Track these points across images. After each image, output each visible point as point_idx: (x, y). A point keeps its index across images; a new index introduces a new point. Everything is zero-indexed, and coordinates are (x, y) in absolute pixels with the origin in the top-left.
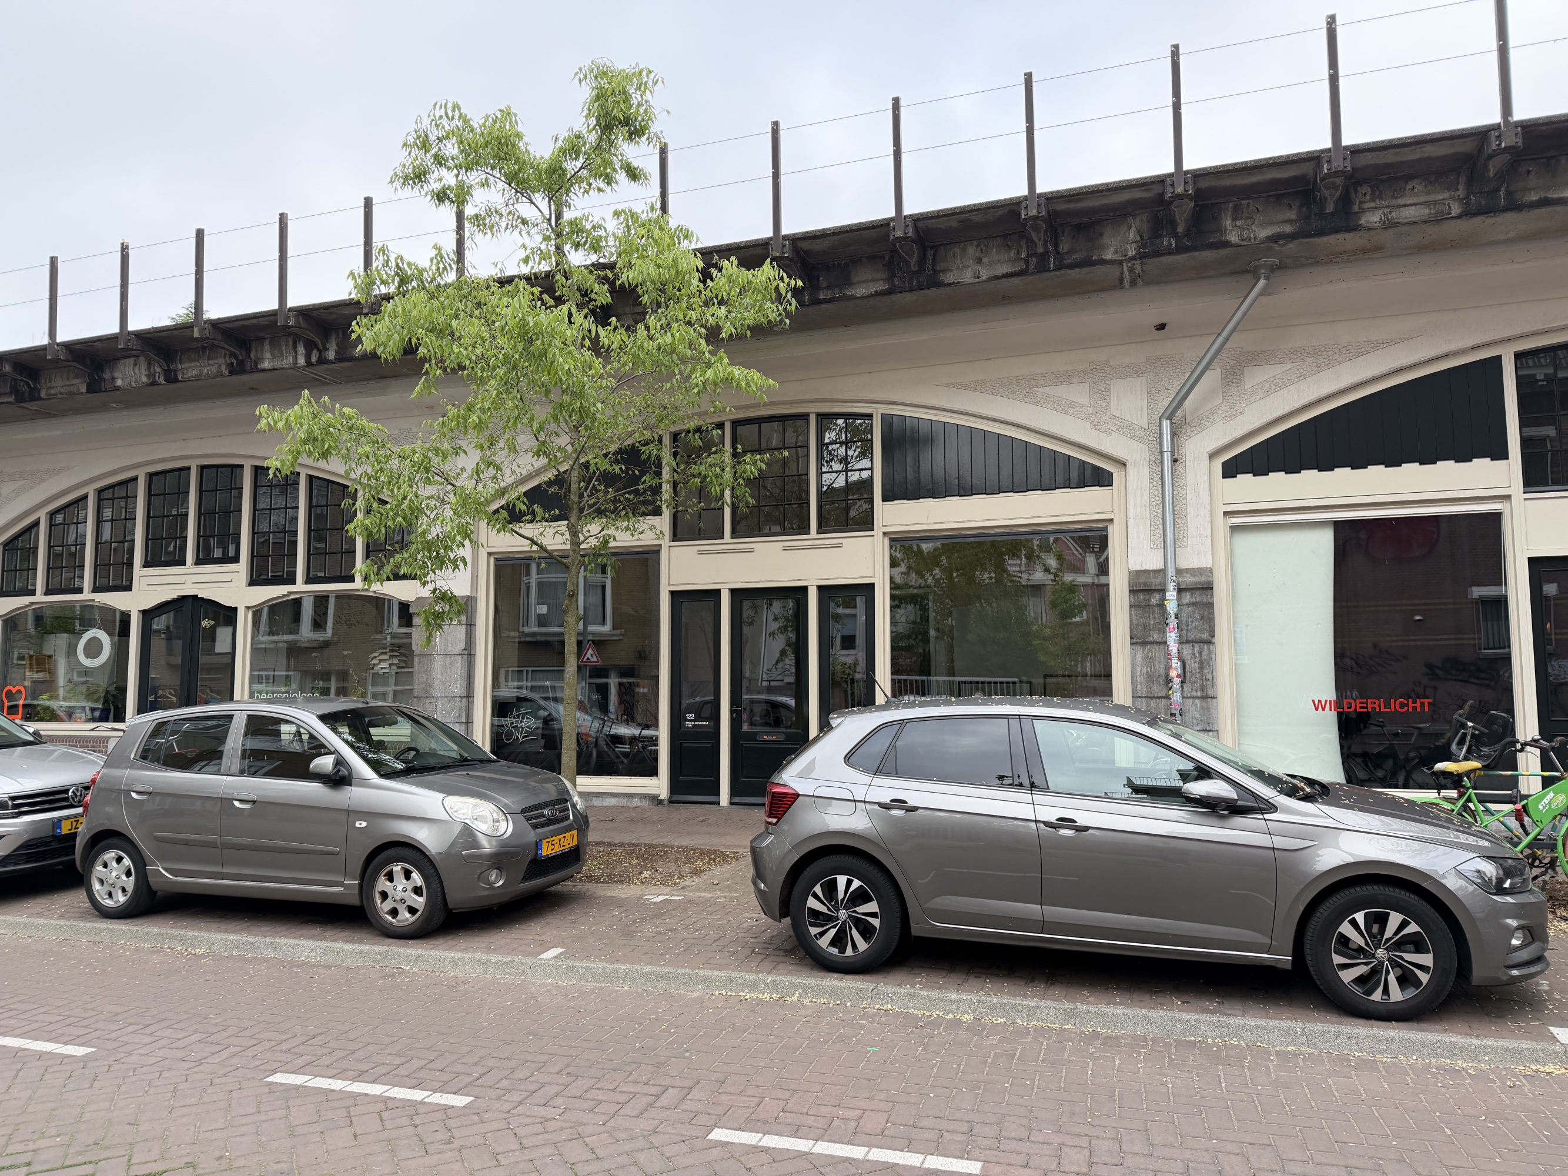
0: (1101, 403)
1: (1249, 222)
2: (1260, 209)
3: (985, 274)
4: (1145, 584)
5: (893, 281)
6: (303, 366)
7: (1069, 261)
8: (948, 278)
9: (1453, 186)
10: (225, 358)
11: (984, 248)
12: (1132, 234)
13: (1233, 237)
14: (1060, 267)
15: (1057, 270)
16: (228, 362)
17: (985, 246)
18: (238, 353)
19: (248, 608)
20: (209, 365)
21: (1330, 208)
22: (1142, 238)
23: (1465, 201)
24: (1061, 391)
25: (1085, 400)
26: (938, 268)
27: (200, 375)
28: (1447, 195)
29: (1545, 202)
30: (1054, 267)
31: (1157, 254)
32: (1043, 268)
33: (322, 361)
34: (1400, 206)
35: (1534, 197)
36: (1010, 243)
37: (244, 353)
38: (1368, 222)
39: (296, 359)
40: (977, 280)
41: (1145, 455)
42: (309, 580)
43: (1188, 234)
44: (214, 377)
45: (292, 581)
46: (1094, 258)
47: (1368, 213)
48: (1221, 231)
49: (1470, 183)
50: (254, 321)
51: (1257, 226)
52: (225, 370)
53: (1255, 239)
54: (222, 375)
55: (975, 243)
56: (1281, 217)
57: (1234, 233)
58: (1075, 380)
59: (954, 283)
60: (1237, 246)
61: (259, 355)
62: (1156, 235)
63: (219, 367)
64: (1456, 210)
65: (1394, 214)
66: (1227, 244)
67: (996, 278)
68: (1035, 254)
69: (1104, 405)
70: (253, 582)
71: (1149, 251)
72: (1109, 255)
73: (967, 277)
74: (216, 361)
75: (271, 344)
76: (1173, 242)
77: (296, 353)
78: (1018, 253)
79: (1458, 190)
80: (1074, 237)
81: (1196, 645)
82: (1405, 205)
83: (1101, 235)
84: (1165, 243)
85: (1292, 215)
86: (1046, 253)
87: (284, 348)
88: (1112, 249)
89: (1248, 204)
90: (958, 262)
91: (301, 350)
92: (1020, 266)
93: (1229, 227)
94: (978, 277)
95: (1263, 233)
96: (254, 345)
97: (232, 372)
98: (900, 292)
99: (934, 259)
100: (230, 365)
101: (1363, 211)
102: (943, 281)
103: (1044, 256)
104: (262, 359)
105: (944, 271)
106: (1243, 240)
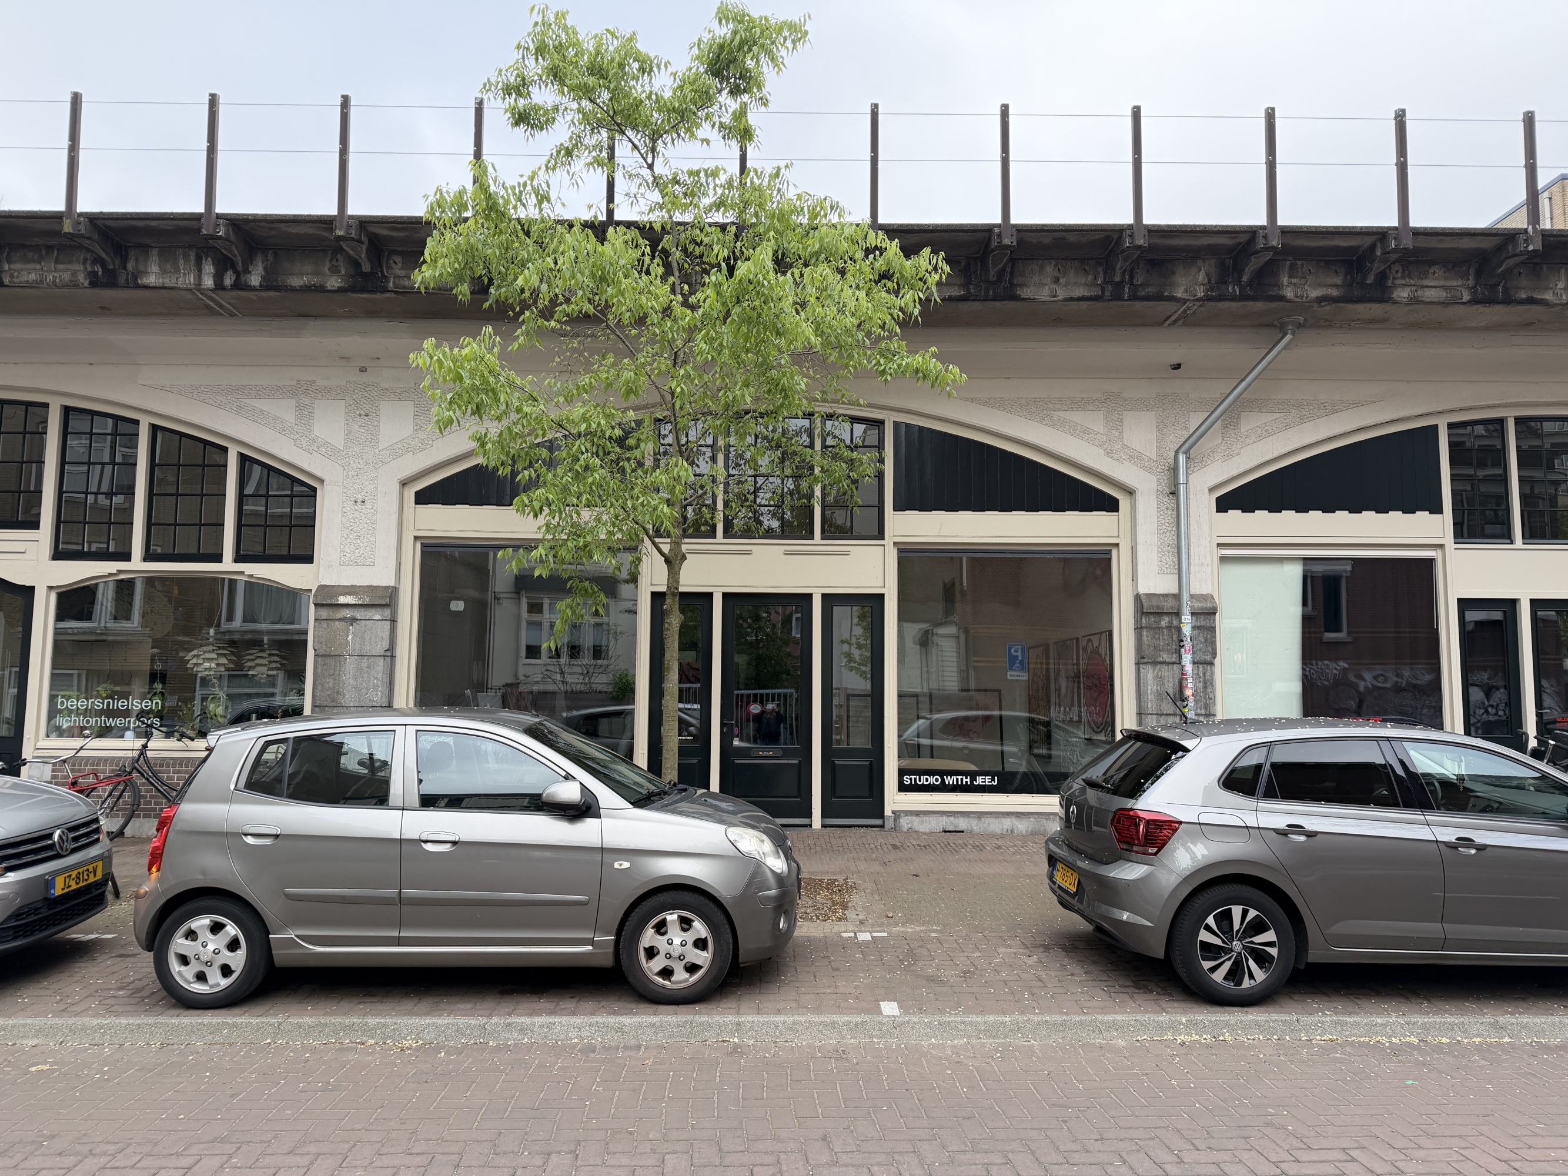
0: (1114, 432)
1: (1303, 281)
2: (1312, 271)
3: (1061, 294)
4: (1158, 607)
5: (968, 288)
6: (209, 290)
7: (1143, 293)
8: (1026, 293)
9: (1465, 276)
10: (84, 263)
11: (1061, 269)
12: (1202, 277)
13: (1289, 293)
14: (1134, 298)
15: (1130, 300)
16: (89, 268)
17: (1063, 266)
18: (108, 259)
19: (50, 588)
20: (56, 270)
21: (1370, 280)
22: (1209, 281)
23: (1473, 290)
24: (1077, 417)
25: (1101, 429)
26: (1015, 282)
27: (42, 282)
28: (1460, 282)
29: (1531, 301)
30: (1129, 297)
31: (1221, 298)
32: (1117, 297)
33: (237, 285)
34: (1423, 287)
35: (1523, 295)
36: (1087, 268)
37: (117, 261)
38: (1399, 296)
39: (199, 277)
40: (1052, 299)
41: (1154, 485)
42: (148, 557)
43: (1250, 284)
44: (63, 286)
45: (125, 556)
46: (1166, 294)
47: (1399, 289)
48: (1279, 286)
49: (1479, 274)
50: (154, 223)
51: (1310, 286)
52: (81, 278)
53: (1307, 297)
54: (77, 286)
55: (1053, 262)
56: (1330, 281)
57: (1289, 289)
58: (1090, 408)
59: (1030, 299)
60: (1289, 301)
61: (141, 267)
62: (1223, 281)
63: (74, 273)
64: (1466, 297)
65: (1420, 293)
66: (1282, 298)
67: (1071, 299)
68: (1111, 282)
69: (1117, 434)
70: (58, 555)
71: (1215, 294)
72: (1179, 294)
73: (1044, 294)
74: (68, 266)
75: (161, 255)
76: (1237, 290)
77: (200, 270)
78: (1095, 278)
79: (1469, 279)
80: (1148, 271)
81: (1200, 666)
82: (1427, 287)
83: (1174, 273)
84: (1230, 289)
85: (1338, 281)
86: (1122, 281)
87: (181, 262)
88: (1183, 288)
89: (1303, 264)
90: (1036, 278)
91: (209, 268)
92: (1095, 292)
93: (1285, 283)
94: (1055, 296)
95: (1315, 293)
96: (132, 253)
97: (95, 283)
98: (974, 300)
99: (1012, 272)
100: (93, 275)
101: (1395, 286)
102: (1020, 296)
103: (1119, 285)
104: (146, 273)
105: (1020, 285)
106: (1297, 297)
